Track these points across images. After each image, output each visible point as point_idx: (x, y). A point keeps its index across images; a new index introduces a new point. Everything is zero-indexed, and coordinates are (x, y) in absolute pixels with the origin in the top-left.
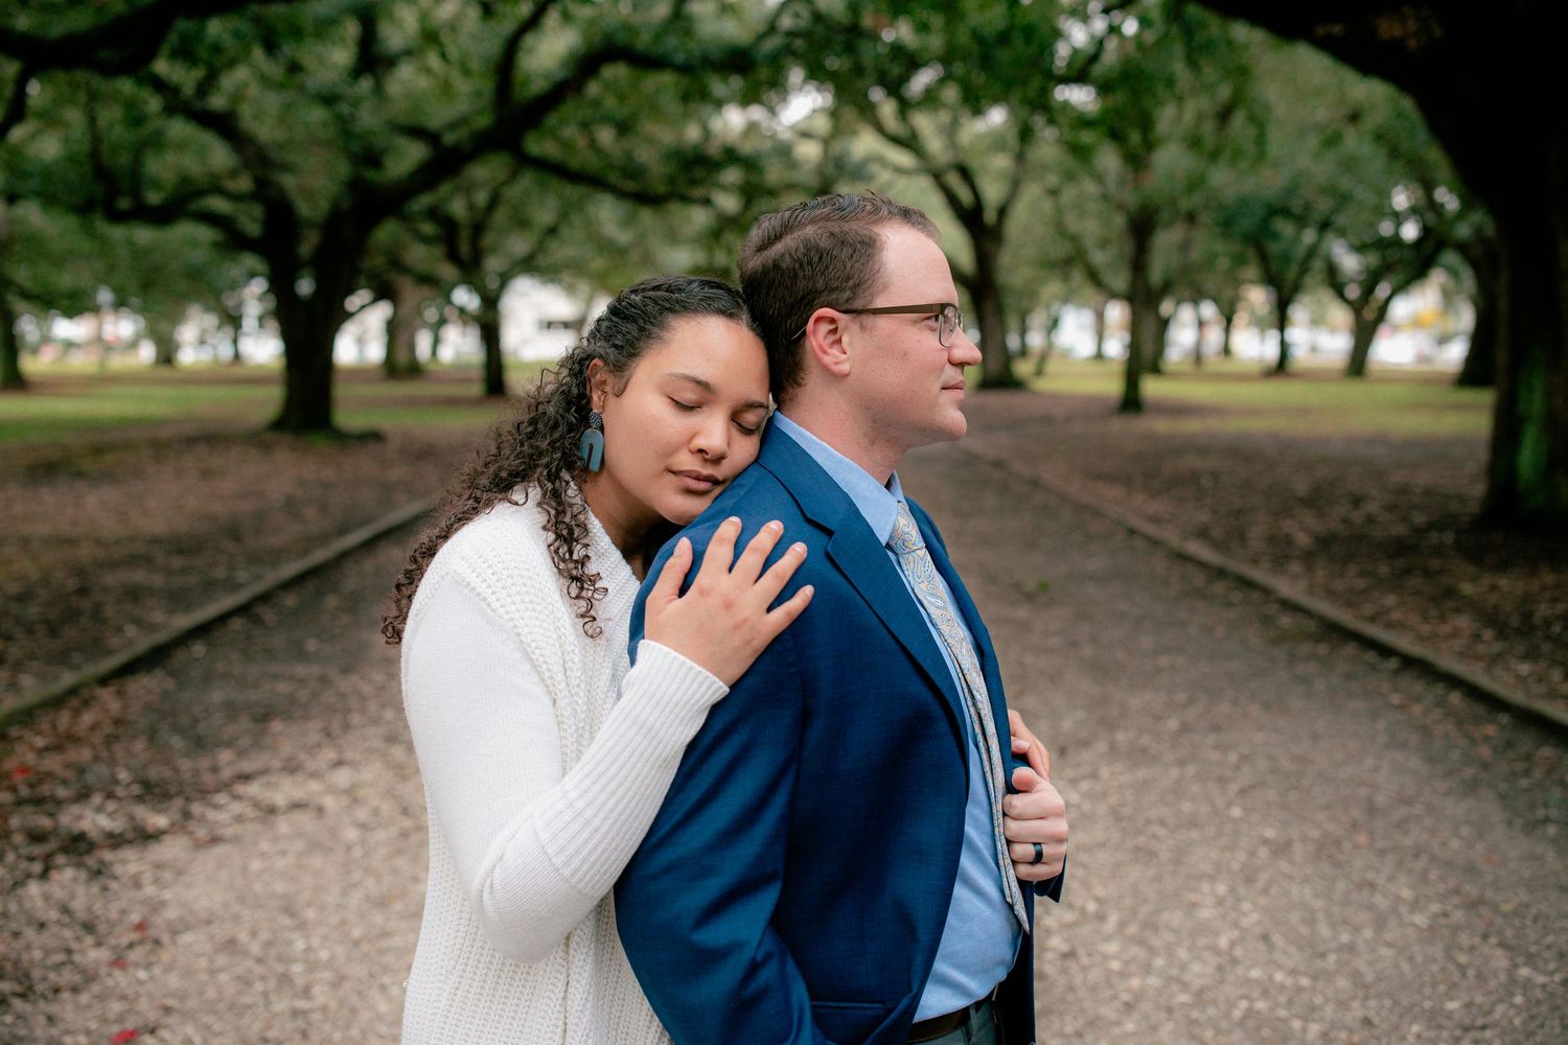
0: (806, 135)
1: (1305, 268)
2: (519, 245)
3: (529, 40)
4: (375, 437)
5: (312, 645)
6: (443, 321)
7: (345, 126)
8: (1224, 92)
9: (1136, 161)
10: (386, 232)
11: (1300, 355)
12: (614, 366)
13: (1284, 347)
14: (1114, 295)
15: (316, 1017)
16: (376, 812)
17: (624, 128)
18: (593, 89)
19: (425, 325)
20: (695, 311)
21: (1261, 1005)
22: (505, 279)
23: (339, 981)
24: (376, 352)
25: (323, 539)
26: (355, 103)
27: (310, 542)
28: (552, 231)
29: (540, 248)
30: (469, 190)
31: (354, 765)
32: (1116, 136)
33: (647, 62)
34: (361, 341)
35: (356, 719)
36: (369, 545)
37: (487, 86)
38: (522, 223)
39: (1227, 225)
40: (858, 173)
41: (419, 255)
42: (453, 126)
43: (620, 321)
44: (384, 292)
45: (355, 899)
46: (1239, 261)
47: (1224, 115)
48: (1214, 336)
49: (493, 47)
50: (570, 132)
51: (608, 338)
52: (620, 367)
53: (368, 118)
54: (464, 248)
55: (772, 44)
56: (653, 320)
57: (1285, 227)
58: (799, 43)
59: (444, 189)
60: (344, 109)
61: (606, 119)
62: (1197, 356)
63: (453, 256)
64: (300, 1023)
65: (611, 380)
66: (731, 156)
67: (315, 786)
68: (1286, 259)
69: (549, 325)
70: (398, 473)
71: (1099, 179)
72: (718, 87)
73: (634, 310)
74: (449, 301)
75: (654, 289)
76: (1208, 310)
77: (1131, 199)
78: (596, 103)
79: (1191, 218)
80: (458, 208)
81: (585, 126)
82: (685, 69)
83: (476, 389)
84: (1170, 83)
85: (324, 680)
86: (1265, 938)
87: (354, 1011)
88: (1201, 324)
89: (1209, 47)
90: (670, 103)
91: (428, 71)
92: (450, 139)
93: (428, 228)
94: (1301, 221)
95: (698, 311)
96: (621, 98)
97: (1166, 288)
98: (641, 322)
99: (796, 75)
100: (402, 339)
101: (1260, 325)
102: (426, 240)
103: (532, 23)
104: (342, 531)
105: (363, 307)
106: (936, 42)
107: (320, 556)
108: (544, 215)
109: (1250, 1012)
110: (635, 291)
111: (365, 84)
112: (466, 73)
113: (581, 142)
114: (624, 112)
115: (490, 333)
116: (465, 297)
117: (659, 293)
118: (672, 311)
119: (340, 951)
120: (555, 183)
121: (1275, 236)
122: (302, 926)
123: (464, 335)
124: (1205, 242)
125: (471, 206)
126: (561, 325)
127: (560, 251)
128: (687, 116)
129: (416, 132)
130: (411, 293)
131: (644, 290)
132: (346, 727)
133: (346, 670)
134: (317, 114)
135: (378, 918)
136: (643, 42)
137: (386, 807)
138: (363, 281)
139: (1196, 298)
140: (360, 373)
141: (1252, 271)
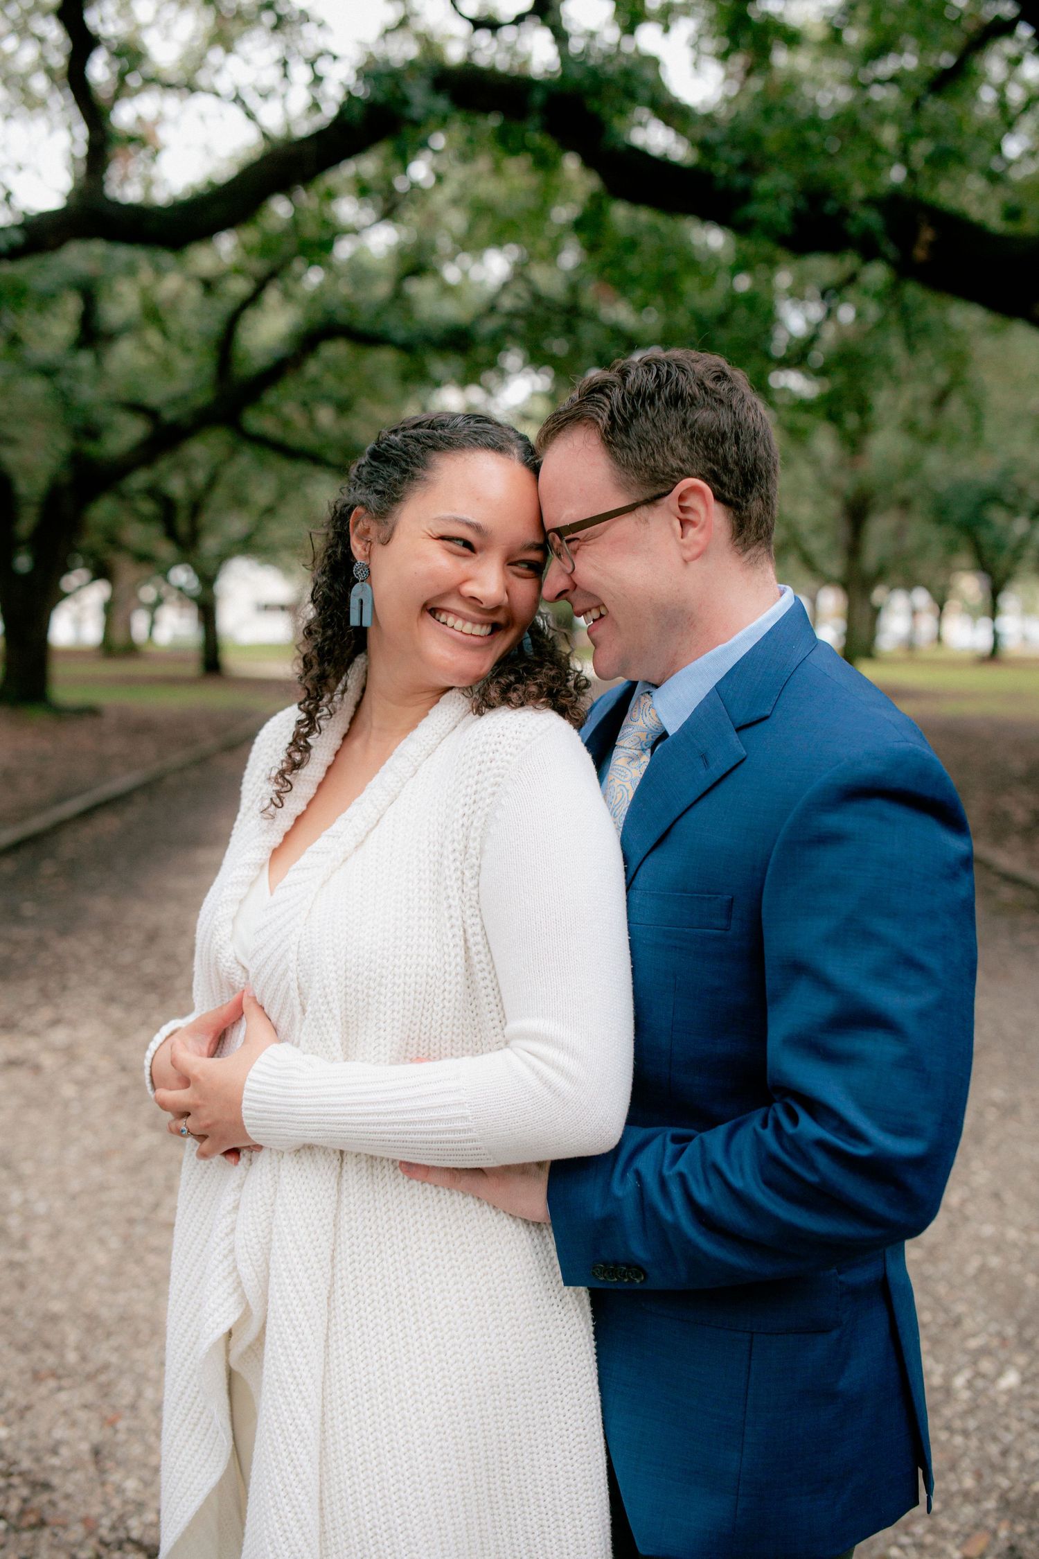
0: (526, 417)
1: (1017, 556)
2: (236, 525)
3: (250, 316)
4: (90, 712)
5: (28, 909)
6: (159, 602)
7: (65, 400)
8: (941, 377)
9: (853, 443)
10: (102, 510)
11: (1011, 644)
12: (377, 512)
13: (996, 635)
14: (827, 581)
15: (33, 1268)
16: (93, 1070)
17: (344, 407)
18: (312, 367)
19: (141, 605)
20: (461, 447)
21: (995, 1261)
22: (223, 558)
23: (56, 1234)
24: (92, 632)
25: (40, 808)
26: (76, 374)
27: (25, 812)
28: (270, 511)
29: (257, 528)
30: (185, 467)
31: (72, 1024)
32: (834, 417)
33: (367, 339)
34: (78, 622)
35: (74, 979)
36: (86, 815)
37: (208, 365)
38: (240, 501)
39: (940, 514)
41: (138, 534)
42: (173, 402)
43: (381, 467)
44: (101, 572)
45: (73, 1154)
46: (952, 548)
47: (940, 400)
48: (926, 625)
49: (214, 324)
50: (291, 410)
51: (369, 484)
52: (382, 513)
53: (87, 393)
54: (183, 526)
55: (490, 325)
56: (416, 461)
57: (997, 516)
58: (519, 324)
59: (163, 465)
60: (64, 382)
61: (327, 398)
62: (910, 645)
63: (171, 533)
64: (17, 1274)
65: (374, 528)
67: (32, 1044)
68: (999, 547)
69: (267, 608)
70: (115, 746)
71: (815, 462)
72: (438, 366)
73: (394, 451)
74: (166, 580)
75: (415, 426)
76: (921, 598)
77: (846, 482)
78: (315, 382)
79: (905, 505)
80: (176, 487)
81: (306, 406)
82: (406, 348)
83: (193, 668)
84: (888, 365)
85: (41, 944)
86: (996, 1196)
87: (72, 1264)
88: (914, 613)
89: (924, 330)
90: (389, 384)
91: (147, 348)
92: (169, 415)
93: (147, 507)
94: (1013, 510)
95: (464, 447)
96: (341, 378)
97: (880, 576)
98: (403, 464)
99: (513, 359)
100: (118, 619)
101: (972, 613)
102: (144, 519)
103: (253, 300)
104: (60, 799)
105: (80, 587)
106: (654, 322)
107: (37, 823)
108: (262, 495)
109: (983, 1269)
110: (395, 432)
111: (85, 360)
112: (187, 350)
113: (300, 421)
114: (343, 392)
115: (207, 612)
116: (182, 576)
117: (420, 431)
118: (435, 448)
119: (58, 1204)
120: (274, 459)
121: (988, 524)
122: (19, 1180)
123: (181, 616)
124: (919, 530)
125: (190, 485)
126: (277, 609)
127: (276, 531)
128: (406, 395)
129: (136, 408)
130: (127, 570)
131: (404, 429)
132: (64, 988)
133: (64, 932)
134: (36, 387)
135: (96, 1172)
136: (363, 322)
137: (105, 1065)
138: (80, 560)
139: (909, 584)
140: (76, 654)
141: (964, 559)
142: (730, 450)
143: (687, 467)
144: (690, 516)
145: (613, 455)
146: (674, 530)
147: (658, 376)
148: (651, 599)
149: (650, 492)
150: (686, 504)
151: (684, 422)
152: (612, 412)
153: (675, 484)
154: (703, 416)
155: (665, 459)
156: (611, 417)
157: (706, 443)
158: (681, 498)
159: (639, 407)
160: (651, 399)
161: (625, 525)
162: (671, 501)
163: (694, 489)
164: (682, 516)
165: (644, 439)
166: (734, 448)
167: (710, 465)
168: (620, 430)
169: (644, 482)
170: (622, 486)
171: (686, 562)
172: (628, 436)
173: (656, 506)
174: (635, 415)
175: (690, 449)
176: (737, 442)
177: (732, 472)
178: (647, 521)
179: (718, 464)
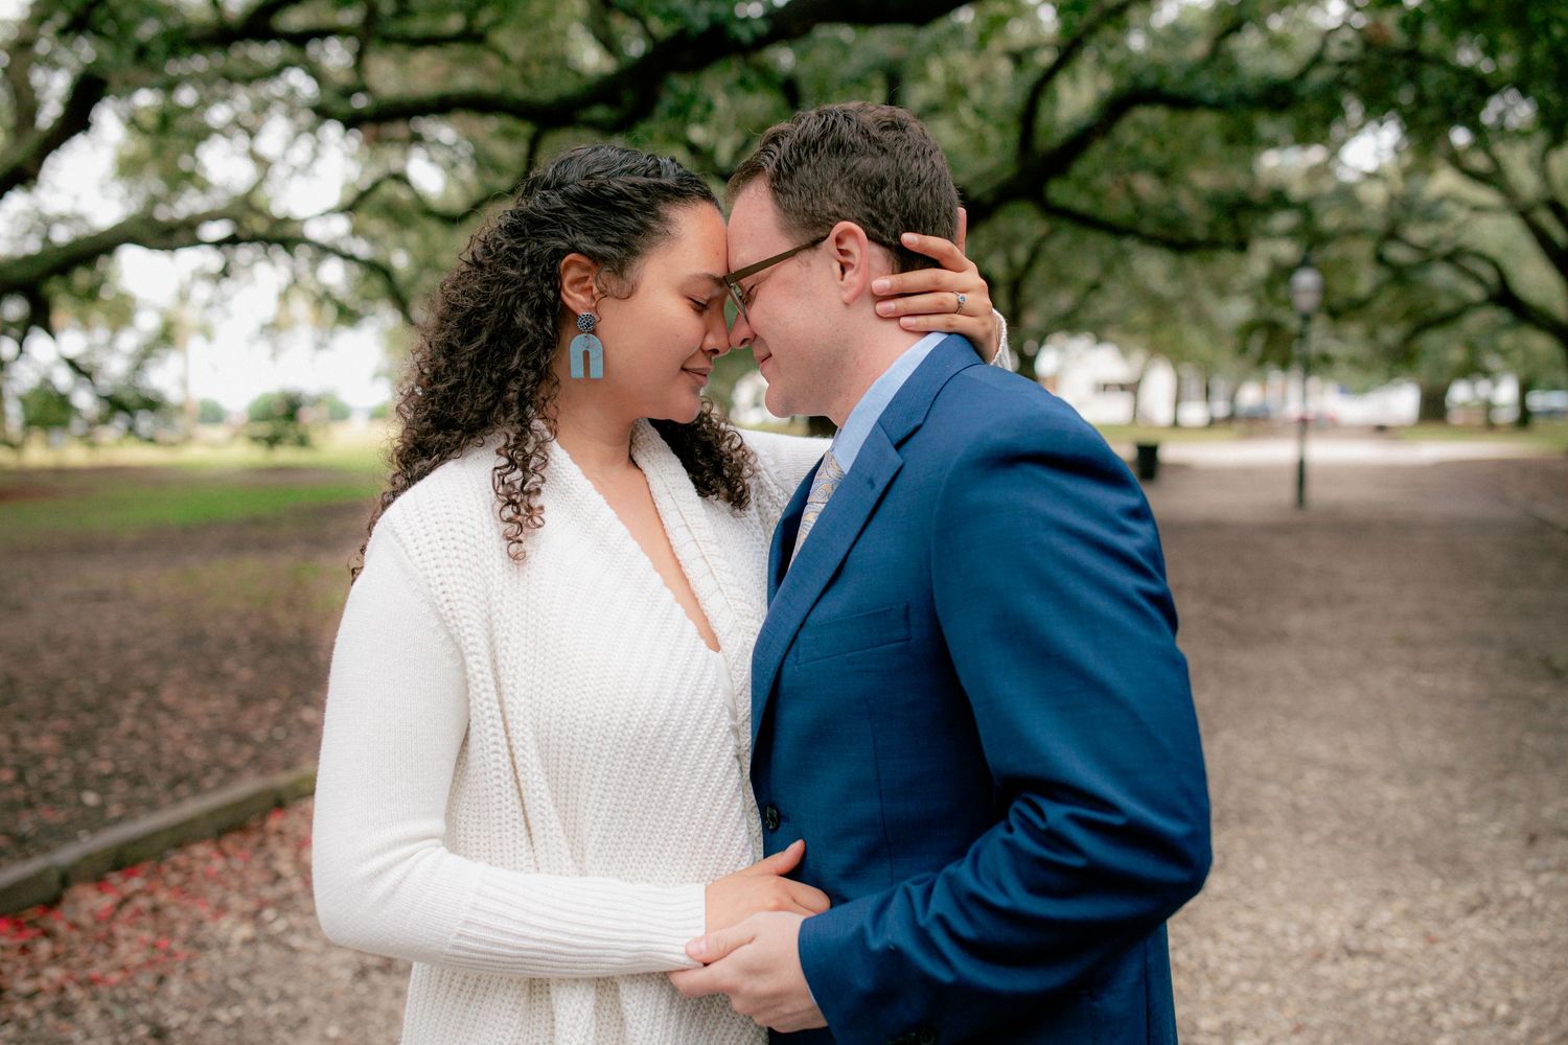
0: (1373, 176)
2: (1061, 300)
17: (1163, 174)
18: (1126, 134)
28: (1095, 287)
29: (1081, 304)
30: (1007, 245)
33: (1182, 103)
37: (1013, 136)
40: (1430, 213)
42: (981, 179)
49: (1017, 97)
50: (1104, 181)
55: (1319, 76)
58: (1352, 74)
61: (1144, 166)
66: (1278, 199)
69: (1105, 387)
72: (1266, 126)
78: (1133, 151)
80: (996, 265)
81: (1121, 174)
90: (1213, 145)
91: (962, 126)
92: (977, 192)
96: (1162, 144)
99: (1354, 109)
103: (1055, 70)
106: (1508, 61)
108: (1089, 271)
113: (1117, 193)
114: (1164, 158)
126: (1118, 388)
127: (1104, 306)
136: (1174, 82)
142: (889, 196)
143: (843, 212)
144: (850, 259)
145: (776, 199)
146: (833, 272)
147: (823, 126)
148: (813, 341)
149: (812, 236)
150: (843, 247)
151: (844, 169)
152: (779, 160)
153: (832, 227)
154: (864, 164)
155: (822, 203)
156: (778, 166)
157: (864, 189)
158: (838, 240)
159: (802, 154)
160: (815, 146)
161: (789, 269)
162: (829, 245)
163: (850, 233)
164: (842, 258)
165: (804, 185)
166: (895, 194)
167: (868, 209)
168: (785, 177)
169: (805, 226)
170: (786, 230)
171: (847, 304)
172: (792, 183)
173: (816, 249)
174: (800, 163)
175: (848, 194)
176: (897, 188)
177: (891, 217)
178: (808, 264)
179: (876, 208)
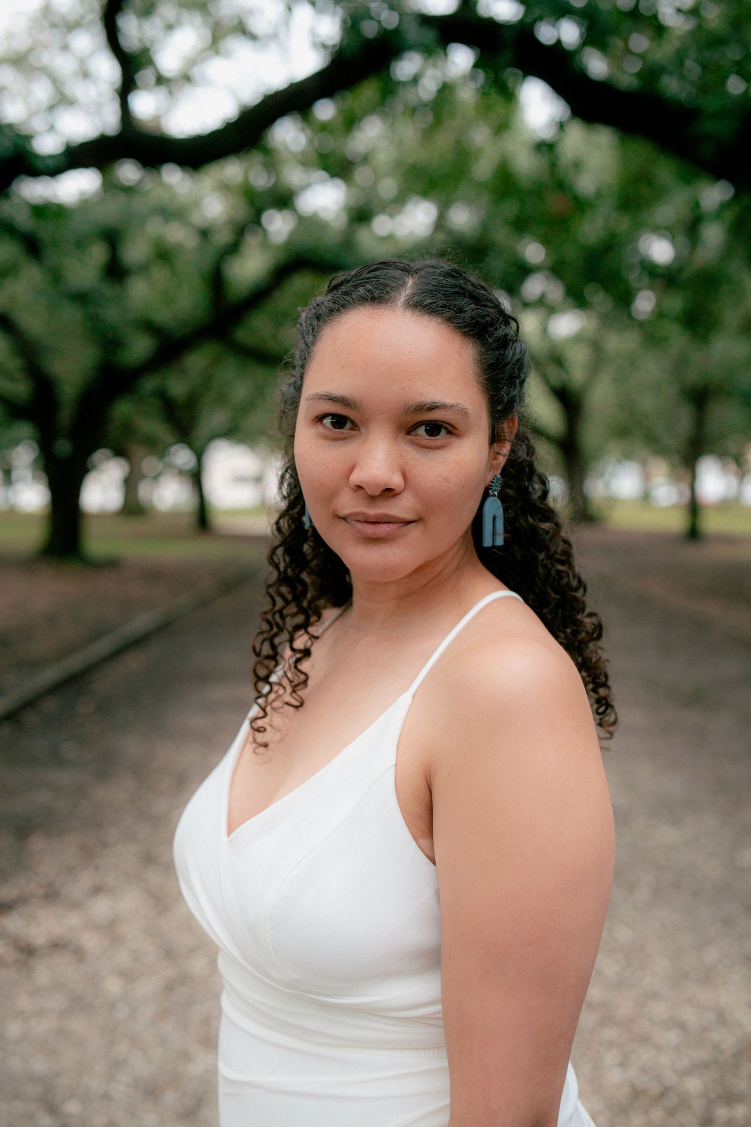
3: (231, 260)
6: (158, 475)
7: (93, 322)
10: (123, 409)
19: (147, 477)
24: (115, 498)
34: (104, 491)
44: (120, 452)
49: (206, 263)
54: (181, 416)
74: (164, 459)
80: (177, 389)
85: (80, 791)
91: (154, 284)
103: (234, 248)
104: (96, 636)
105: (105, 461)
108: (241, 393)
125: (187, 386)
137: (149, 950)
138: (103, 442)
140: (103, 516)
